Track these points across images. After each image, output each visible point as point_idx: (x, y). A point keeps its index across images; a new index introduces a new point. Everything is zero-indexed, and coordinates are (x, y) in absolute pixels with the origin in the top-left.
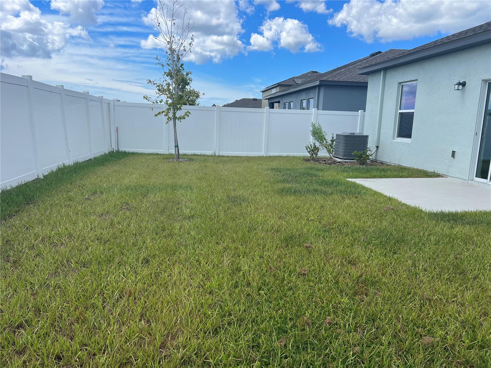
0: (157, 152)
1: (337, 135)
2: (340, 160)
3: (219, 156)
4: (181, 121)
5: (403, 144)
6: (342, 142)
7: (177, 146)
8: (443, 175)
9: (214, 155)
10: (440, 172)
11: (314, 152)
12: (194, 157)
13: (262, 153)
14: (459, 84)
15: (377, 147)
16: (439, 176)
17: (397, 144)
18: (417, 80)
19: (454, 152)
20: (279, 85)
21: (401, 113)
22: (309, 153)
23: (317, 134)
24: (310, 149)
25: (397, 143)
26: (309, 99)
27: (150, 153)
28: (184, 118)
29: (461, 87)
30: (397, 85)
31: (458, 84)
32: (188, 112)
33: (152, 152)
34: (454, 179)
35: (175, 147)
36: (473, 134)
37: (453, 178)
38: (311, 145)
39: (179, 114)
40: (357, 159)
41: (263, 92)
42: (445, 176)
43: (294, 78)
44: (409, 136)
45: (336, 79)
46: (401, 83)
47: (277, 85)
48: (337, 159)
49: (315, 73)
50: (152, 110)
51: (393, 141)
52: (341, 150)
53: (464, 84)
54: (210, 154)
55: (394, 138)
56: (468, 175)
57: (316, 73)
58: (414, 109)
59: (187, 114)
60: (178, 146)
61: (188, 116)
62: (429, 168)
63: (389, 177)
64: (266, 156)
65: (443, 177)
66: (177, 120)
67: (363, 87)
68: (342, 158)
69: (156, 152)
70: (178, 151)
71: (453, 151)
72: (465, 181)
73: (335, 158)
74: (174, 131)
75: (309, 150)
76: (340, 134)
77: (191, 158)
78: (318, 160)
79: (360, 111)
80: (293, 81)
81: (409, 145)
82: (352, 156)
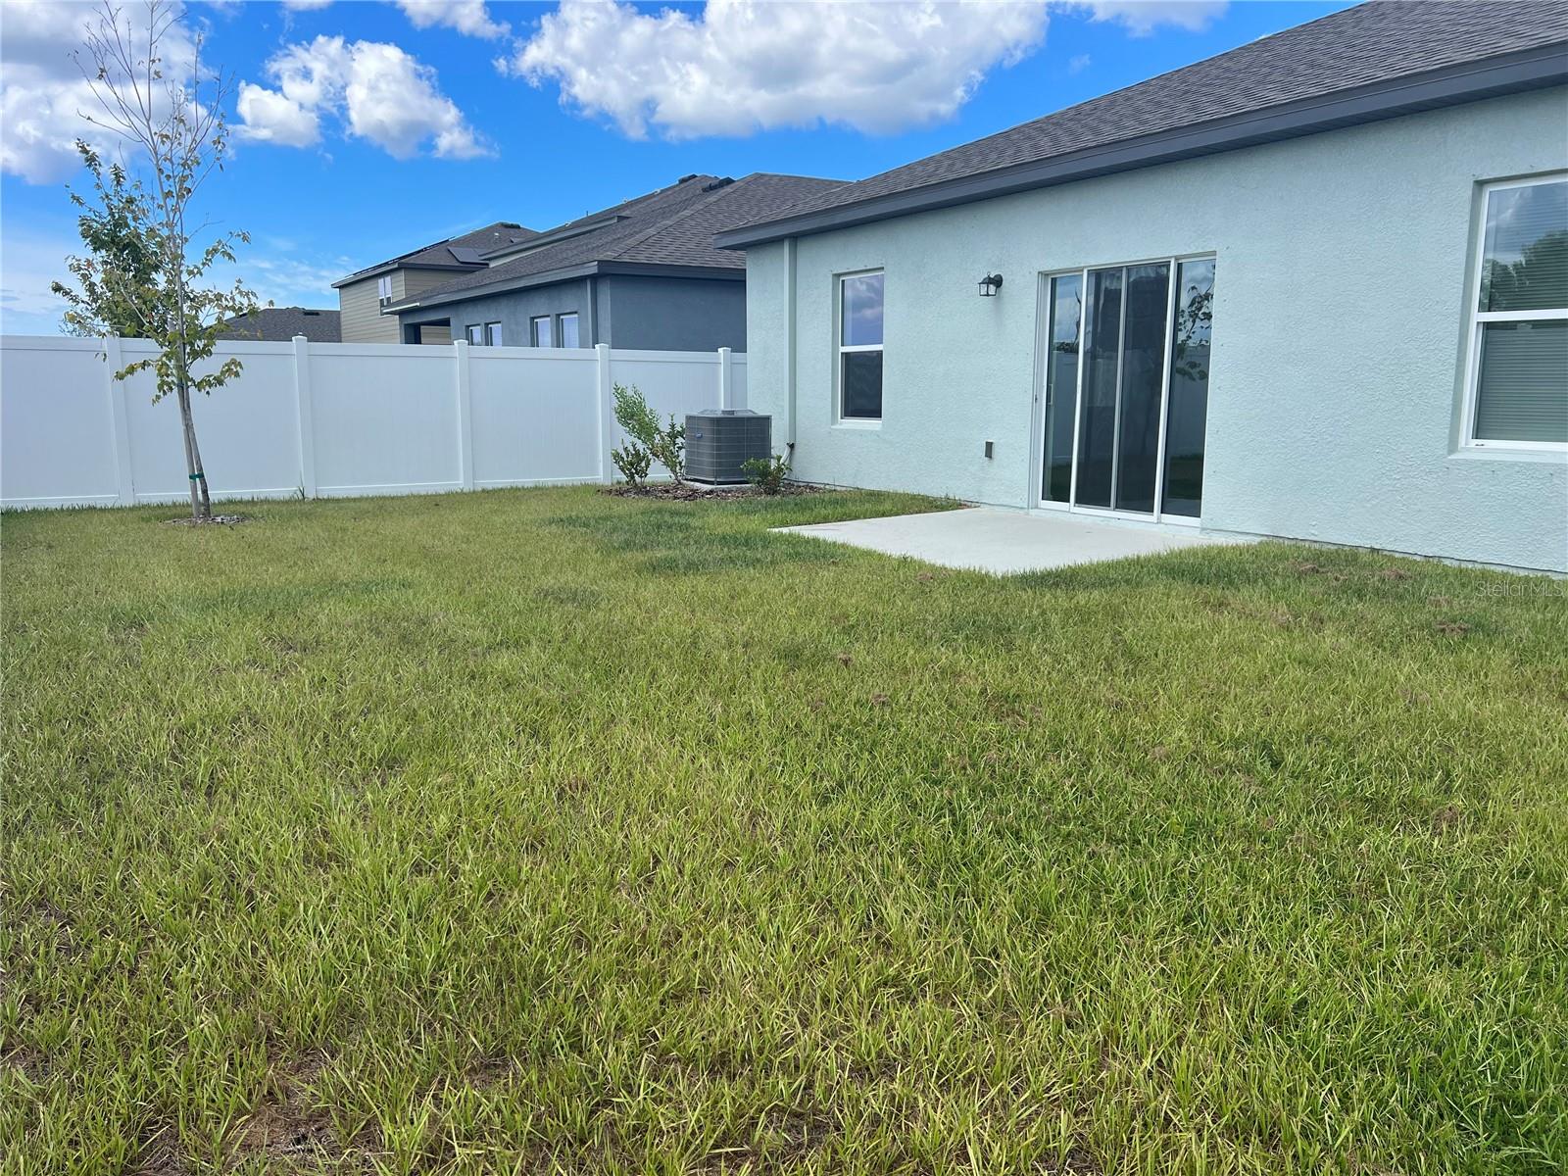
0: (92, 503)
1: (689, 418)
2: (707, 487)
3: (317, 500)
4: (208, 393)
5: (861, 434)
6: (707, 435)
7: (198, 475)
8: (969, 504)
9: (301, 497)
10: (958, 495)
11: (636, 469)
12: (249, 509)
13: (460, 483)
14: (989, 281)
15: (792, 446)
16: (961, 505)
17: (845, 434)
18: (883, 268)
19: (989, 446)
20: (403, 265)
21: (846, 355)
22: (623, 470)
23: (632, 414)
24: (623, 462)
25: (845, 432)
26: (558, 315)
27: (65, 508)
28: (220, 382)
29: (992, 288)
30: (831, 279)
31: (987, 281)
32: (234, 362)
33: (70, 503)
34: (996, 508)
35: (191, 477)
36: (1029, 399)
37: (992, 507)
38: (626, 449)
39: (198, 369)
40: (757, 479)
41: (340, 287)
42: (973, 504)
43: (450, 245)
44: (876, 413)
45: (642, 259)
46: (839, 275)
47: (396, 266)
48: (697, 484)
49: (512, 231)
50: (104, 360)
51: (833, 427)
52: (706, 459)
53: (997, 282)
54: (287, 497)
55: (834, 421)
56: (1026, 496)
57: (517, 230)
58: (881, 343)
59: (232, 369)
60: (201, 476)
61: (237, 374)
62: (935, 490)
63: (857, 518)
64: (472, 490)
65: (969, 507)
66: (192, 390)
67: (734, 283)
68: (713, 480)
69: (86, 504)
70: (205, 492)
71: (987, 443)
72: (1022, 512)
73: (689, 483)
74: (183, 427)
75: (621, 463)
76: (695, 413)
77: (243, 511)
78: (644, 491)
79: (720, 350)
80: (447, 253)
81: (878, 436)
82: (741, 473)
